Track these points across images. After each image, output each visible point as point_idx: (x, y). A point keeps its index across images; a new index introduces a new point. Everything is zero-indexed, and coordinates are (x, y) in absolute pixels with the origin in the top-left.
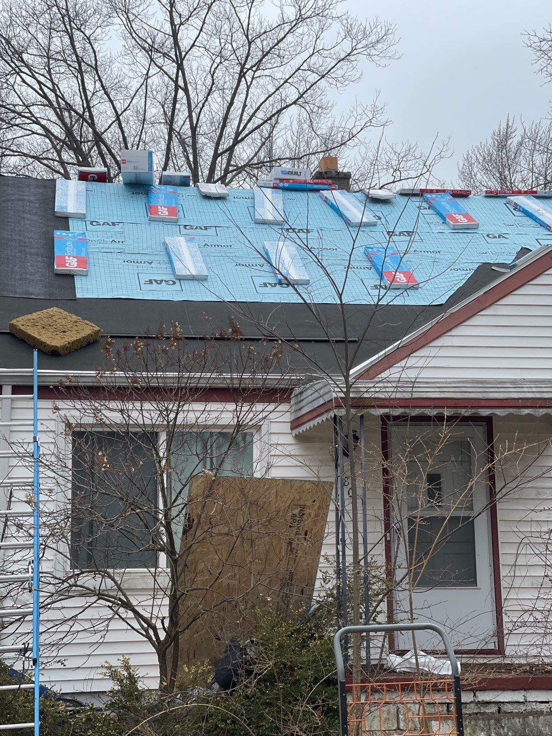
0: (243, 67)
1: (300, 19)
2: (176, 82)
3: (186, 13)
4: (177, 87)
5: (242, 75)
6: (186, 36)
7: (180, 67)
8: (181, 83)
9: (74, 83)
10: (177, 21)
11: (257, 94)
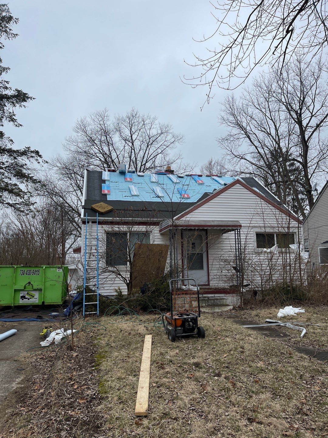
0: (148, 144)
1: (162, 133)
2: (132, 148)
3: (134, 132)
4: (132, 149)
5: (148, 146)
6: (134, 137)
7: (133, 144)
8: (133, 148)
9: (107, 148)
10: (132, 133)
11: (151, 151)
